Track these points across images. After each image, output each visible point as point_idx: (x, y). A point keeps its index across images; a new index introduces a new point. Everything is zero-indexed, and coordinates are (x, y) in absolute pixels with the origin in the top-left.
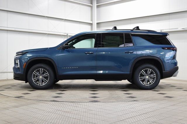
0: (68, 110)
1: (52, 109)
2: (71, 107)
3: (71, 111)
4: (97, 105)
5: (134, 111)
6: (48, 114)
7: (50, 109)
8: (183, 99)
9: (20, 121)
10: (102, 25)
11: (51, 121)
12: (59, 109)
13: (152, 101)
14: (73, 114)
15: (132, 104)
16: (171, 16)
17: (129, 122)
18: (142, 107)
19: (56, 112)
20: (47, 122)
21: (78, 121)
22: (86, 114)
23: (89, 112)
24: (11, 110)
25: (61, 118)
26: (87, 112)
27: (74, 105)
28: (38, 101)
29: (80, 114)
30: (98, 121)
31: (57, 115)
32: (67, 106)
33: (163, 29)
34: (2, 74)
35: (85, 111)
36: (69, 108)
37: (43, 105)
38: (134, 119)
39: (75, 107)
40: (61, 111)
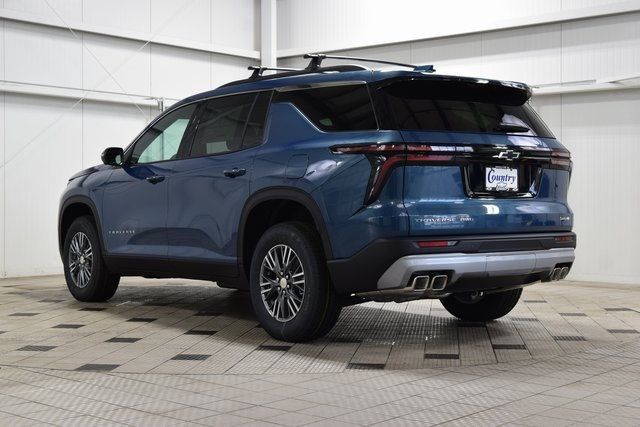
0: (163, 407)
1: (99, 404)
2: (176, 396)
3: (174, 410)
5: (424, 407)
7: (88, 403)
12: (126, 401)
16: (567, 33)
19: (113, 414)
27: (188, 387)
32: (160, 390)
36: (168, 398)
37: (61, 386)
39: (192, 395)
40: (135, 413)
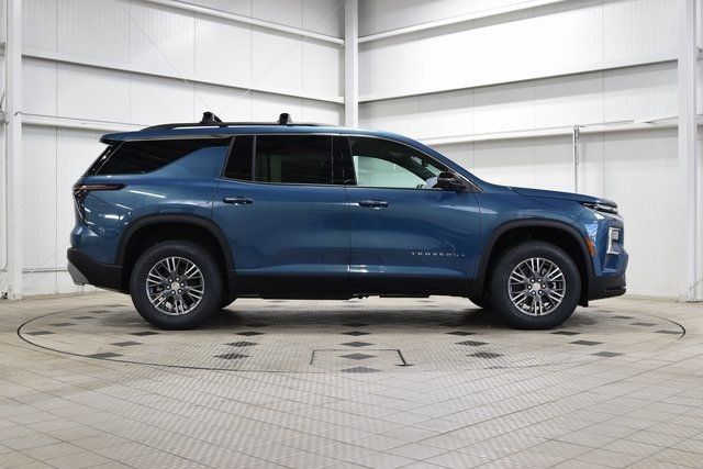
0: (263, 399)
1: (209, 397)
2: (273, 390)
3: (272, 403)
4: (358, 383)
5: (486, 402)
6: (194, 414)
7: (199, 395)
8: (650, 362)
9: (99, 436)
10: (377, 108)
11: (202, 437)
12: (231, 394)
13: (546, 368)
14: (279, 414)
15: (478, 377)
16: (609, 80)
17: (468, 439)
18: (511, 389)
19: (221, 405)
20: (191, 440)
21: (297, 435)
22: (324, 411)
23: (333, 406)
24: (68, 397)
25: (239, 426)
26: (327, 405)
27: (283, 383)
28: (161, 367)
29: (302, 413)
30: (364, 435)
31: (225, 415)
32: (260, 386)
33: (581, 124)
34: (40, 274)
35: (318, 402)
36: (266, 392)
37: (177, 381)
38: (487, 428)
39: (287, 390)
40: (239, 404)
